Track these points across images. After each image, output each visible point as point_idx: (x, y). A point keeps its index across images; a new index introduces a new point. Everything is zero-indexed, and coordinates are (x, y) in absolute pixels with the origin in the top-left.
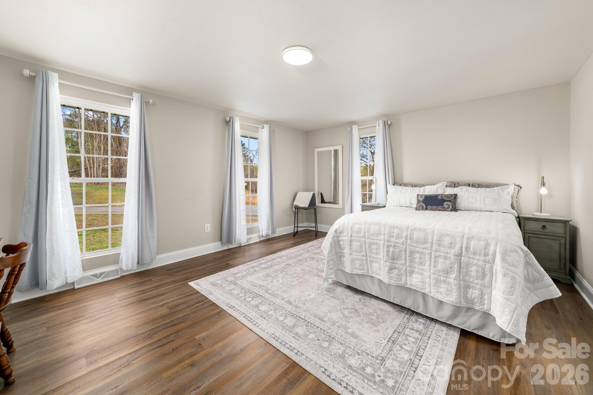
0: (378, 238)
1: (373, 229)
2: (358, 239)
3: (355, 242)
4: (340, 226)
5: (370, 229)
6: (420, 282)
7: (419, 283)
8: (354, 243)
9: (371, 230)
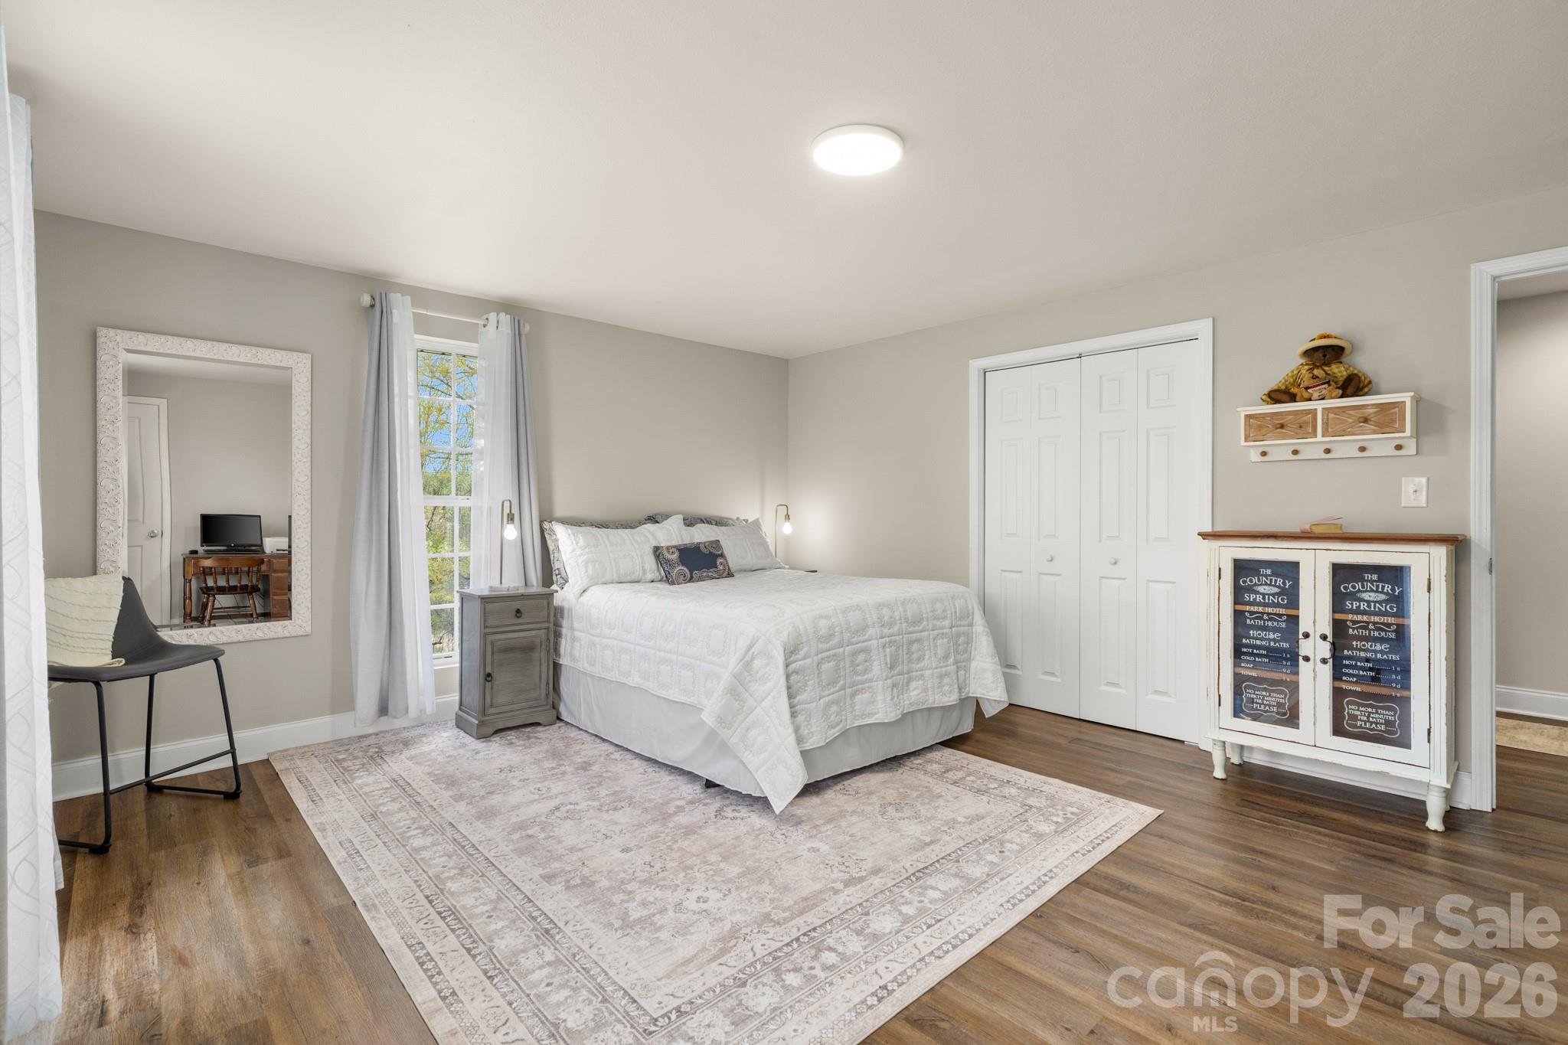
0: (866, 637)
1: (854, 618)
2: (831, 652)
3: (824, 664)
4: (789, 635)
5: (849, 623)
6: (921, 693)
7: (920, 696)
8: (823, 666)
9: (851, 625)
